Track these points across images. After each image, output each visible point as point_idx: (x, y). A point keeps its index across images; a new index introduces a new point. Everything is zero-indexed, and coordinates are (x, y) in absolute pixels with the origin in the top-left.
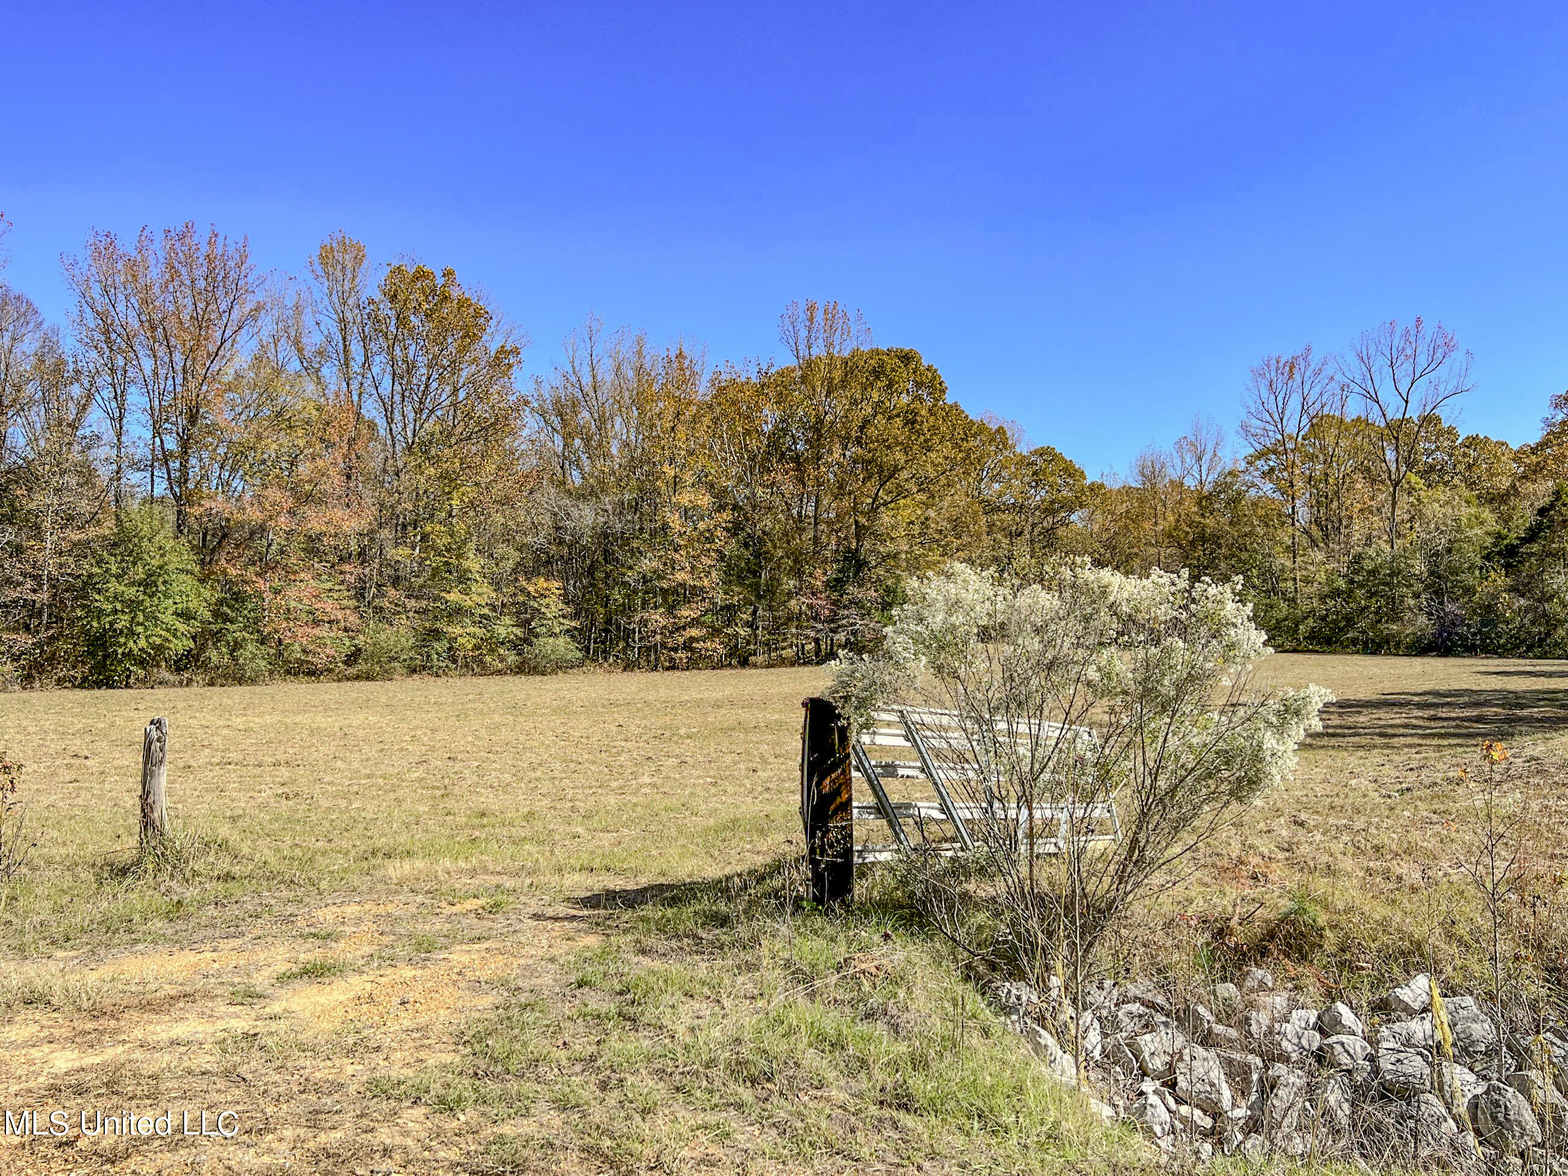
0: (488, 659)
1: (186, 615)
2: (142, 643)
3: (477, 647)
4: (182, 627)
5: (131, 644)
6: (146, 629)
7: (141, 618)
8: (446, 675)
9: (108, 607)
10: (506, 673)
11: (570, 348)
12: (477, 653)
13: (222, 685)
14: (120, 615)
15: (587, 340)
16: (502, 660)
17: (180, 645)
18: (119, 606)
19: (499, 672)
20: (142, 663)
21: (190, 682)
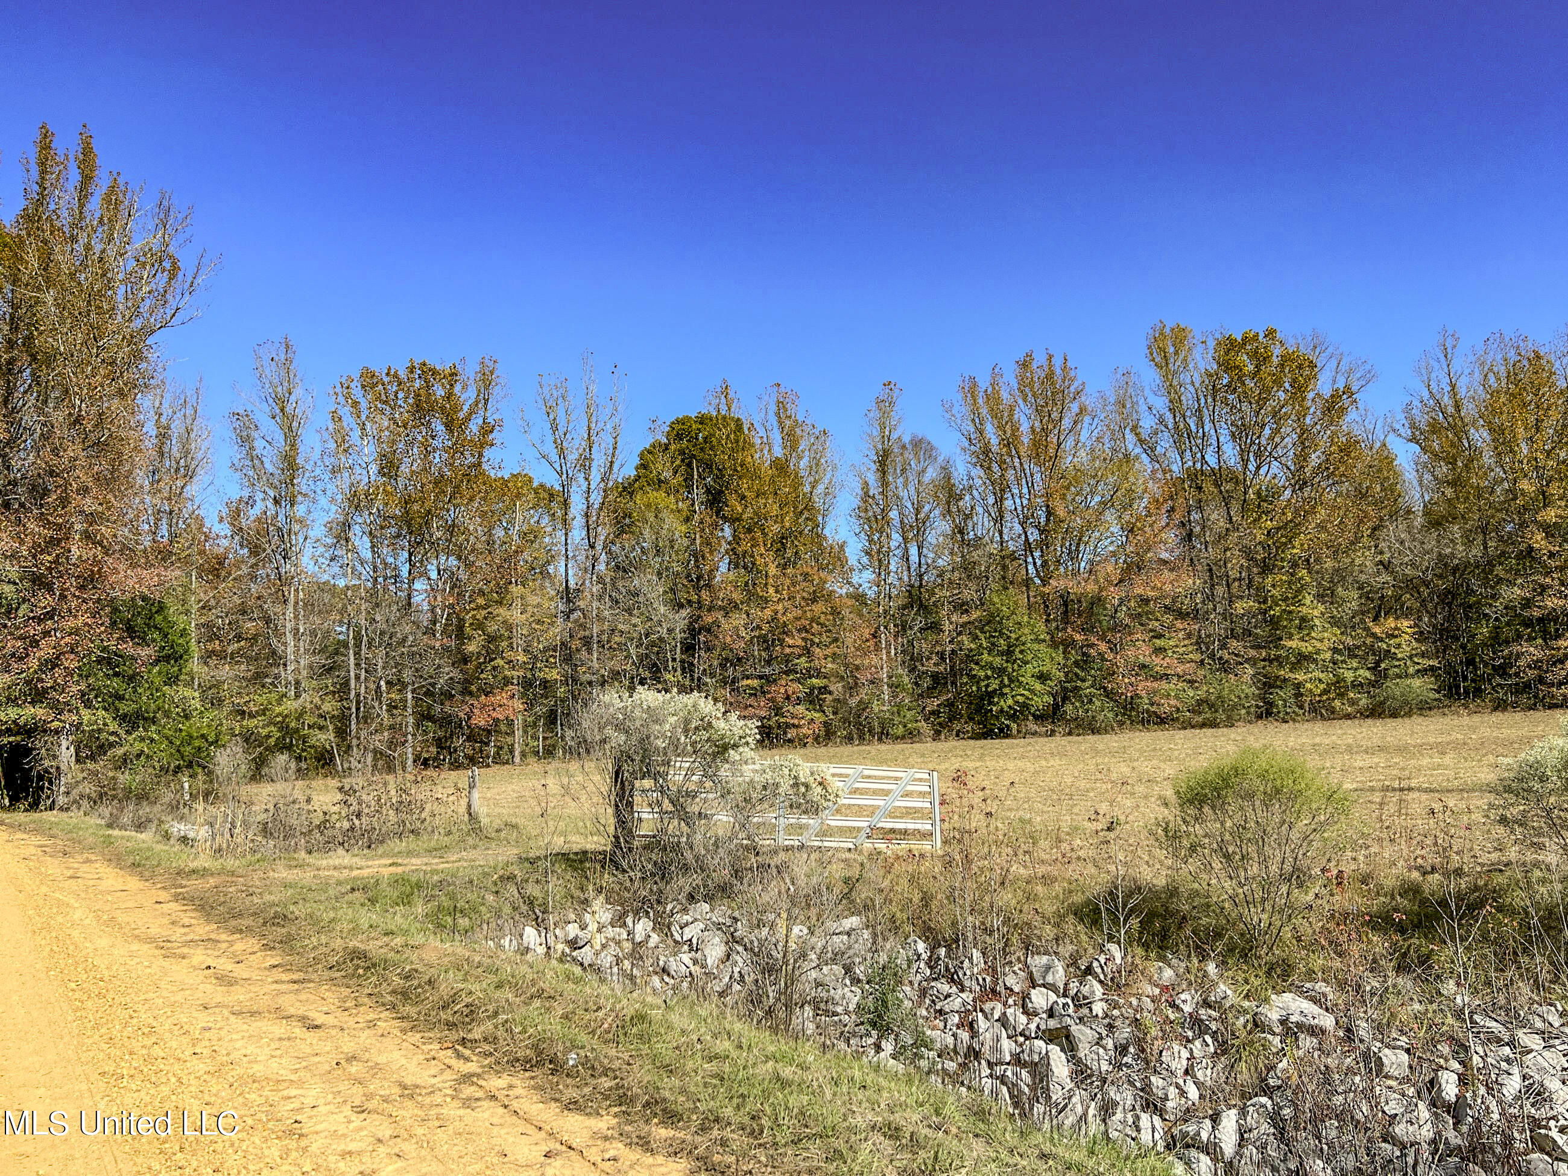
0: (1337, 703)
1: (1042, 677)
2: (1010, 702)
3: (1325, 692)
4: (1038, 686)
5: (1002, 703)
6: (1012, 690)
7: (1006, 681)
8: (1294, 720)
9: (982, 674)
10: (1355, 717)
11: (1424, 371)
12: (1325, 697)
13: (1079, 735)
14: (992, 681)
15: (1443, 359)
16: (1353, 702)
17: (1041, 701)
18: (989, 673)
19: (1348, 717)
20: (1013, 717)
21: (1053, 733)
